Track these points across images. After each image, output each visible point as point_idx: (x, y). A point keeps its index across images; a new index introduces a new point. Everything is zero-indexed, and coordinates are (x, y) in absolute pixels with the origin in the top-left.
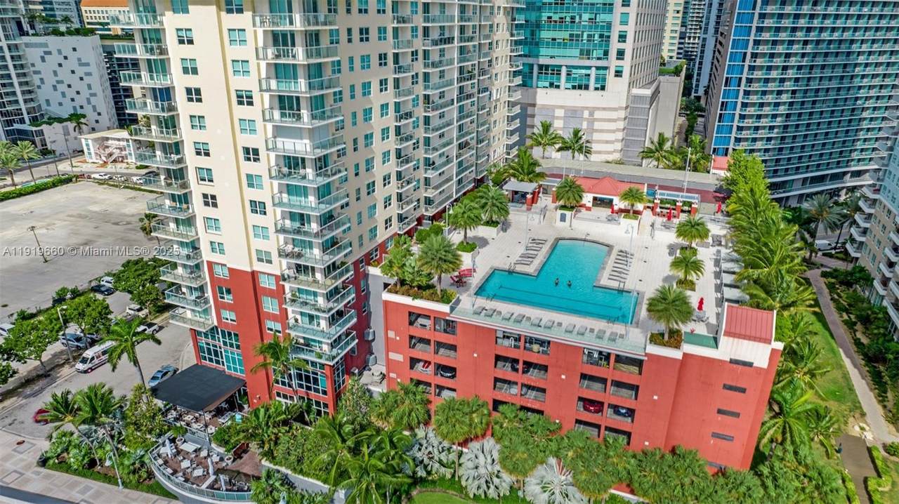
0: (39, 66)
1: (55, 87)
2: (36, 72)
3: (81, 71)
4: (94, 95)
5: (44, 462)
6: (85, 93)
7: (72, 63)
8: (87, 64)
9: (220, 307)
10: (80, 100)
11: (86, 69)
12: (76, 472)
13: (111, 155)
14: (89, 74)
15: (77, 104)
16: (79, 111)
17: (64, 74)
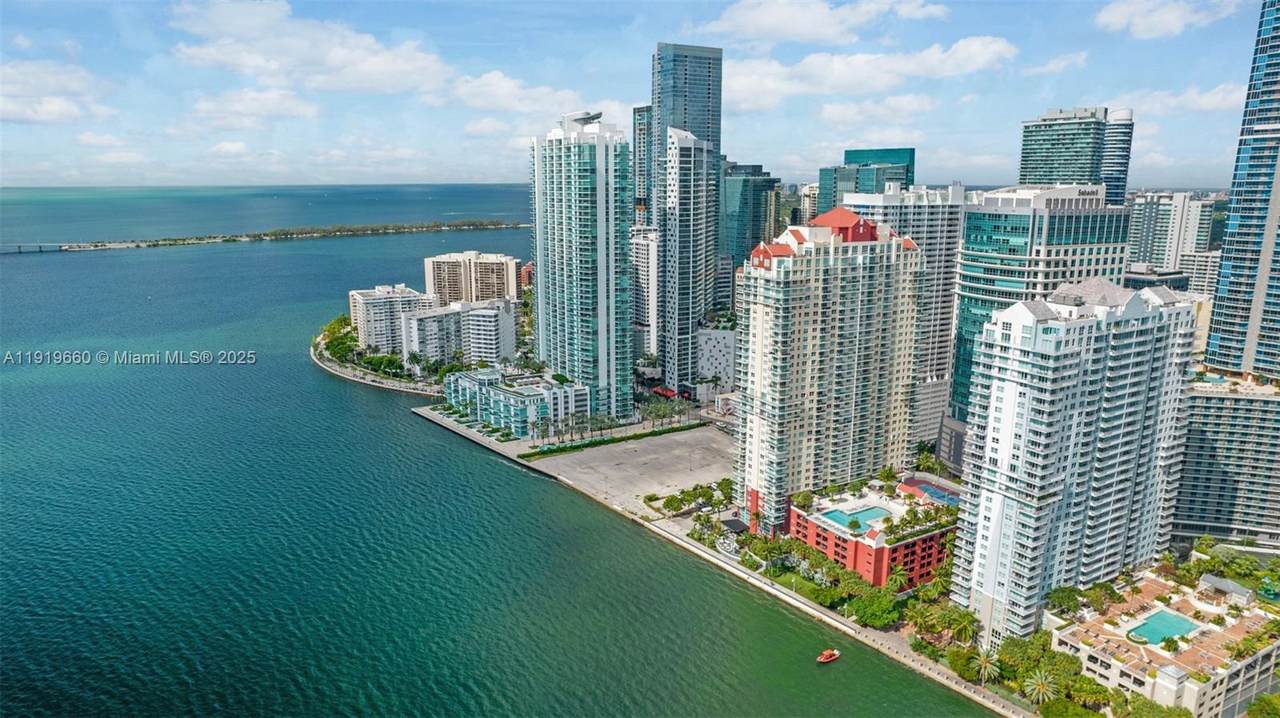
0: (704, 346)
1: (708, 360)
2: (701, 350)
3: (724, 351)
4: (728, 366)
5: (688, 535)
6: (724, 364)
7: (721, 346)
8: (729, 347)
9: (747, 500)
10: (720, 369)
11: (728, 350)
12: (695, 540)
13: (729, 410)
14: (728, 353)
15: (718, 370)
16: (718, 375)
17: (715, 352)
